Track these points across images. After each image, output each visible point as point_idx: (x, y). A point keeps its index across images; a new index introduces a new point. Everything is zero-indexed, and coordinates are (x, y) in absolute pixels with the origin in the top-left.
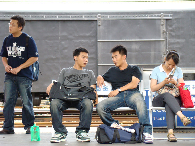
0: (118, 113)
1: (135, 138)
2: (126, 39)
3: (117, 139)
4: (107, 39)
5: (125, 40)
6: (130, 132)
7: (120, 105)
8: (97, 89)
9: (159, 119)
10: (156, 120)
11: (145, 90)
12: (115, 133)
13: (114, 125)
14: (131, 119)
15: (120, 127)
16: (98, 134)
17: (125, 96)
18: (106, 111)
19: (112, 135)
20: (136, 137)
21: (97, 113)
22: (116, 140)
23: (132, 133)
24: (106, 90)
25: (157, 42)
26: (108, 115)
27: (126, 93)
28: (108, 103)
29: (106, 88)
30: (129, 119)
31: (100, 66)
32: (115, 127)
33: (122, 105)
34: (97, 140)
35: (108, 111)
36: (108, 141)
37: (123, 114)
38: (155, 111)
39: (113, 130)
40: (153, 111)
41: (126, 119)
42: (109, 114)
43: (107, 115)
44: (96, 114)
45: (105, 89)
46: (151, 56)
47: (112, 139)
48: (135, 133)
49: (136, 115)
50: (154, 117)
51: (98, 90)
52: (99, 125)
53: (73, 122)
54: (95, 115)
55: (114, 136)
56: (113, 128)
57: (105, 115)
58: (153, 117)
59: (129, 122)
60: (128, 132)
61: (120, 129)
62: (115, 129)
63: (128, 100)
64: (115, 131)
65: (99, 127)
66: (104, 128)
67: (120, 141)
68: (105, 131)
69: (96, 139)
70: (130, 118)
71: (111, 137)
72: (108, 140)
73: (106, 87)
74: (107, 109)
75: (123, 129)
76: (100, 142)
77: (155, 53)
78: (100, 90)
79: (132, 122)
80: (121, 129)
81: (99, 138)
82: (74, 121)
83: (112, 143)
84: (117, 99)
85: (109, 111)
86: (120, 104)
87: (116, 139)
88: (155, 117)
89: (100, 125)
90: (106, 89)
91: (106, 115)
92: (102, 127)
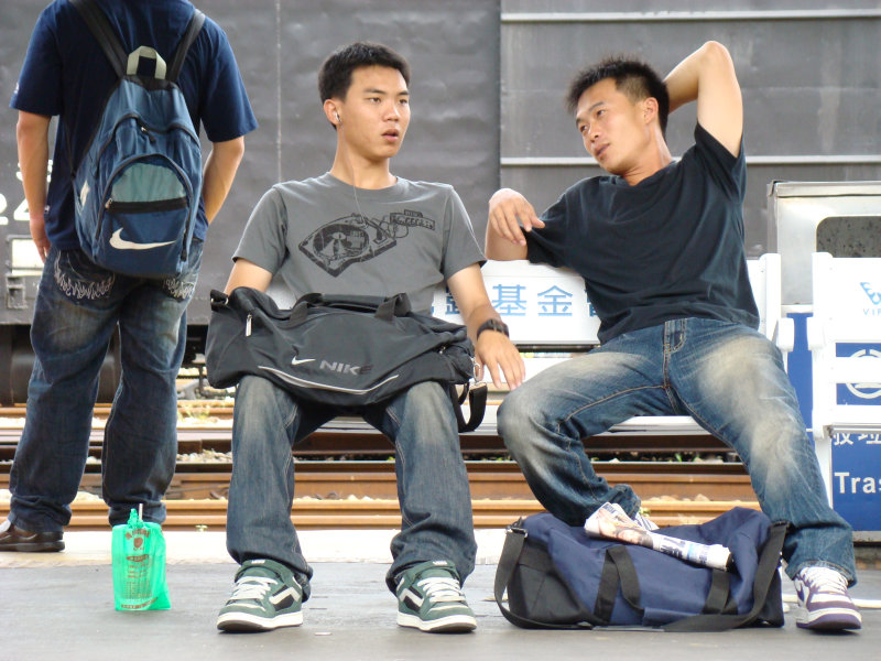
0: (617, 451)
1: (730, 597)
2: (670, 9)
3: (625, 602)
4: (559, 11)
5: (663, 15)
6: (701, 565)
7: (640, 402)
8: (505, 305)
9: (873, 484)
10: (854, 491)
11: (790, 315)
12: (611, 566)
13: (605, 520)
14: (694, 483)
15: (641, 532)
16: (511, 575)
17: (668, 352)
18: (555, 435)
19: (596, 577)
20: (733, 591)
21: (504, 447)
22: (619, 609)
23: (710, 569)
24: (555, 313)
25: (856, 27)
26: (570, 459)
27: (677, 333)
28: (571, 392)
29: (555, 304)
30: (688, 487)
31: (514, 171)
32: (614, 529)
33: (651, 399)
34: (506, 606)
35: (569, 433)
36: (572, 612)
37: (649, 456)
38: (846, 439)
39: (598, 552)
40: (834, 440)
41: (668, 487)
42: (574, 454)
43: (565, 462)
44: (488, 456)
45: (550, 309)
46: (820, 112)
47: (592, 605)
48: (732, 566)
49: (725, 460)
50: (842, 475)
51: (509, 313)
52: (515, 518)
53: (352, 500)
54: (484, 461)
55: (603, 582)
56: (600, 538)
57: (550, 460)
58: (837, 474)
59: (687, 503)
60: (690, 562)
61: (638, 544)
62: (613, 547)
63: (684, 378)
64: (609, 558)
65: (517, 530)
66: (544, 538)
67: (642, 611)
68: (550, 558)
69: (498, 600)
70: (691, 478)
71: (589, 589)
72: (567, 611)
73: (555, 297)
74: (563, 424)
75: (660, 541)
76: (522, 618)
77: (845, 89)
78: (520, 311)
79: (702, 502)
80: (649, 546)
81: (517, 598)
82: (359, 496)
83: (594, 624)
84: (625, 366)
85: (578, 434)
86: (639, 397)
87: (618, 601)
88: (847, 474)
89: (524, 517)
90: (560, 309)
91: (558, 462)
92: (535, 533)
